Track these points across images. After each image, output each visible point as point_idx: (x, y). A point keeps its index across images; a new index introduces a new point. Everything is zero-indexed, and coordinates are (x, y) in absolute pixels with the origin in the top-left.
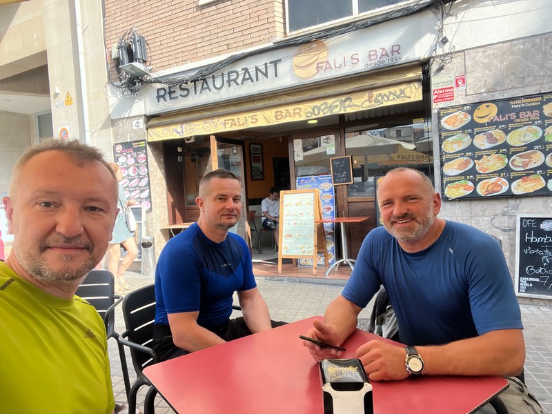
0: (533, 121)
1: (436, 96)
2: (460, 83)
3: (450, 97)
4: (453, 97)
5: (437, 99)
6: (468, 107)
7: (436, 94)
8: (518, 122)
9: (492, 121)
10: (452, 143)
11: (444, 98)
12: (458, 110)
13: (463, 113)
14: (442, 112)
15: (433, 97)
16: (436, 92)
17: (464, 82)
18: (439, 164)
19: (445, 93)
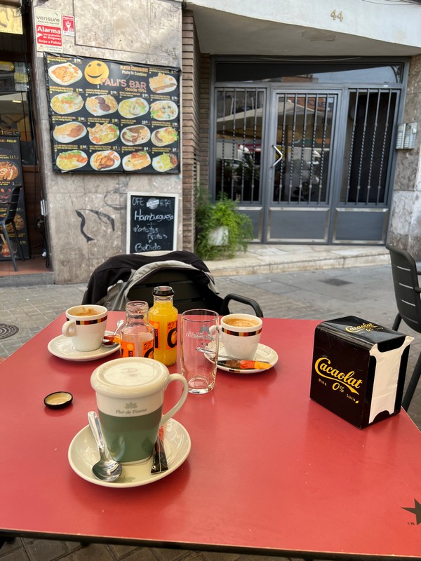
0: (142, 93)
1: (40, 35)
2: (68, 26)
3: (58, 41)
4: (60, 41)
5: (41, 38)
6: (79, 60)
7: (40, 32)
8: (128, 91)
9: (104, 83)
10: (63, 102)
11: (50, 40)
12: (68, 61)
13: (73, 66)
14: (49, 59)
15: (37, 35)
16: (40, 29)
17: (72, 27)
18: (48, 126)
19: (50, 33)
